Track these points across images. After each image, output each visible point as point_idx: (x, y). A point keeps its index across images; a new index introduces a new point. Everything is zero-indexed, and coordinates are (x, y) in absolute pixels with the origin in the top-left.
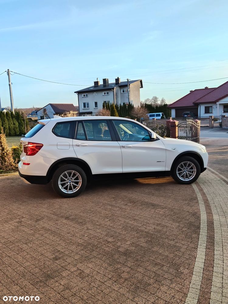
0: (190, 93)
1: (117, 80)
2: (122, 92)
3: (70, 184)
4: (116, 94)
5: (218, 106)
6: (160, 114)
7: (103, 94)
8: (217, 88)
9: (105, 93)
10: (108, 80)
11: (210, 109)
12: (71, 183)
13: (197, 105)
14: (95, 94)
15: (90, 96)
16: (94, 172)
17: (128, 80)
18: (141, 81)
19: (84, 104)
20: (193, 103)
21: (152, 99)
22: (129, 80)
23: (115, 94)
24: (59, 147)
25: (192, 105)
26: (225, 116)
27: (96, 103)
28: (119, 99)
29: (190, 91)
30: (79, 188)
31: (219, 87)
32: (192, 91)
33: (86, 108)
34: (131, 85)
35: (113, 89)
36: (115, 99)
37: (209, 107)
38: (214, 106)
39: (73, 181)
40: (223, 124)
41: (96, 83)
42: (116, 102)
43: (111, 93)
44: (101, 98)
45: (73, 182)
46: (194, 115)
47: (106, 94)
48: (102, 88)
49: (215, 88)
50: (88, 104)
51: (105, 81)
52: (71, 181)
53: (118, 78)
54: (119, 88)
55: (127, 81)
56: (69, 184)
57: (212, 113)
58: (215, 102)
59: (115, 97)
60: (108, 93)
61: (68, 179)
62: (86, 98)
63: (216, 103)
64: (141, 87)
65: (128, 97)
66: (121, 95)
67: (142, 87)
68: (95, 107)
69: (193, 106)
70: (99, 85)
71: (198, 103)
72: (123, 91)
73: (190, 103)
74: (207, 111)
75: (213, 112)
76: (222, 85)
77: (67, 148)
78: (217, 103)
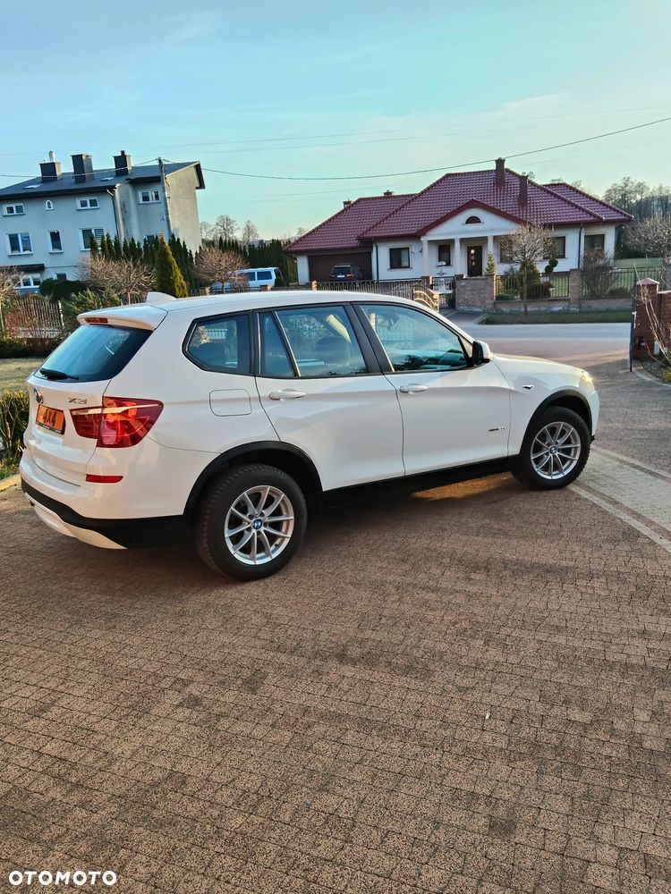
0: (345, 209)
1: (121, 160)
2: (141, 201)
3: (259, 533)
4: (123, 205)
5: (425, 246)
6: (269, 273)
7: (79, 207)
8: (419, 195)
9: (84, 204)
10: (90, 160)
11: (404, 255)
12: (262, 529)
13: (367, 245)
14: (48, 205)
15: (32, 210)
16: (329, 482)
17: (160, 161)
18: (198, 168)
19: (13, 239)
20: (359, 238)
21: (217, 224)
22: (164, 163)
23: (119, 206)
24: (217, 409)
25: (354, 243)
26: (462, 276)
27: (55, 237)
28: (134, 221)
29: (345, 203)
30: (287, 541)
31: (422, 193)
32: (349, 202)
33: (22, 252)
34: (170, 179)
35: (112, 188)
36: (121, 222)
37: (399, 250)
38: (414, 248)
39: (267, 520)
40: (459, 300)
41: (48, 169)
42: (126, 232)
43: (105, 204)
44: (71, 219)
45: (265, 525)
46: (361, 275)
47: (89, 207)
48: (70, 185)
49: (411, 195)
50: (26, 240)
51: (78, 160)
52: (259, 524)
53: (123, 152)
54: (129, 188)
55: (157, 163)
56: (254, 531)
57: (409, 267)
58: (416, 237)
59: (120, 216)
60: (93, 203)
61: (251, 517)
62: (17, 218)
63: (420, 237)
64: (198, 185)
65: (165, 217)
66: (137, 209)
67: (202, 186)
68: (54, 247)
69: (357, 248)
70: (58, 173)
71: (370, 238)
72: (146, 198)
73: (349, 240)
74: (397, 260)
75: (413, 263)
76: (431, 187)
77: (244, 408)
78: (422, 239)
